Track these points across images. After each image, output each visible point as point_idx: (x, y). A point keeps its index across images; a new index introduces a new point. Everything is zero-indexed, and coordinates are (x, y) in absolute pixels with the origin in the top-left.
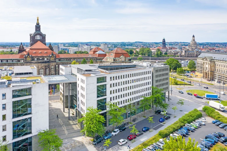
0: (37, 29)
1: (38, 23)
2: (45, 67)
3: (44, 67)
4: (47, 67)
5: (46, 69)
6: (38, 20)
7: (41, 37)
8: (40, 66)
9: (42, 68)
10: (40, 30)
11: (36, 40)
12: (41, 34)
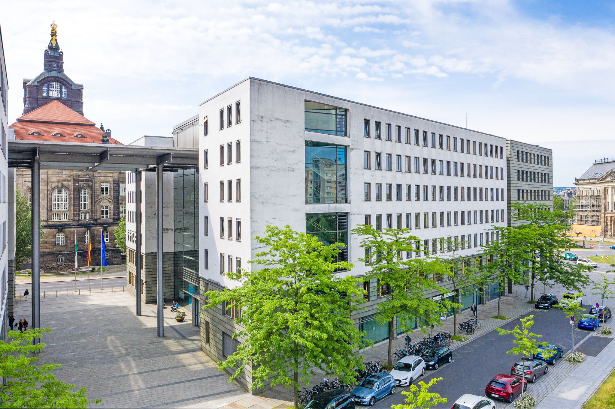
0: (50, 66)
1: (54, 43)
2: (76, 181)
3: (71, 183)
4: (82, 184)
5: (78, 190)
6: (54, 34)
7: (64, 90)
8: (54, 179)
9: (63, 186)
10: (60, 68)
11: (44, 98)
12: (64, 82)
